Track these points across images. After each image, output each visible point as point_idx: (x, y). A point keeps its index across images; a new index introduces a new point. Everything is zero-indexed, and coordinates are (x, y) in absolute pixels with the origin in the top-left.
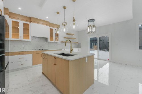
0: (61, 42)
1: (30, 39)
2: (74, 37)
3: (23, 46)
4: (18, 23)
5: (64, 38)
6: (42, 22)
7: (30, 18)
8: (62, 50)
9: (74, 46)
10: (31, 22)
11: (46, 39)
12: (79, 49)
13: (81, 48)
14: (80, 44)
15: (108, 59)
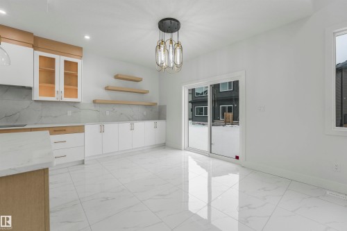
0: (94, 102)
2: (143, 86)
5: (107, 89)
9: (145, 113)
12: (160, 123)
13: (165, 119)
15: (237, 158)
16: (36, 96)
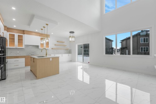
0: (52, 49)
1: (23, 47)
2: (65, 44)
3: (18, 52)
4: (14, 35)
5: (55, 45)
6: (34, 34)
7: (24, 31)
8: (52, 55)
10: (24, 34)
11: (37, 47)
13: (71, 53)
14: (71, 50)
15: (89, 62)
16: (40, 48)
